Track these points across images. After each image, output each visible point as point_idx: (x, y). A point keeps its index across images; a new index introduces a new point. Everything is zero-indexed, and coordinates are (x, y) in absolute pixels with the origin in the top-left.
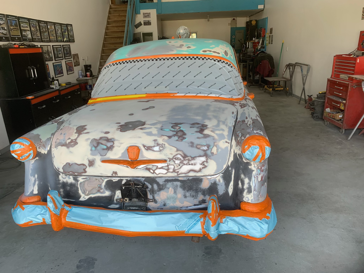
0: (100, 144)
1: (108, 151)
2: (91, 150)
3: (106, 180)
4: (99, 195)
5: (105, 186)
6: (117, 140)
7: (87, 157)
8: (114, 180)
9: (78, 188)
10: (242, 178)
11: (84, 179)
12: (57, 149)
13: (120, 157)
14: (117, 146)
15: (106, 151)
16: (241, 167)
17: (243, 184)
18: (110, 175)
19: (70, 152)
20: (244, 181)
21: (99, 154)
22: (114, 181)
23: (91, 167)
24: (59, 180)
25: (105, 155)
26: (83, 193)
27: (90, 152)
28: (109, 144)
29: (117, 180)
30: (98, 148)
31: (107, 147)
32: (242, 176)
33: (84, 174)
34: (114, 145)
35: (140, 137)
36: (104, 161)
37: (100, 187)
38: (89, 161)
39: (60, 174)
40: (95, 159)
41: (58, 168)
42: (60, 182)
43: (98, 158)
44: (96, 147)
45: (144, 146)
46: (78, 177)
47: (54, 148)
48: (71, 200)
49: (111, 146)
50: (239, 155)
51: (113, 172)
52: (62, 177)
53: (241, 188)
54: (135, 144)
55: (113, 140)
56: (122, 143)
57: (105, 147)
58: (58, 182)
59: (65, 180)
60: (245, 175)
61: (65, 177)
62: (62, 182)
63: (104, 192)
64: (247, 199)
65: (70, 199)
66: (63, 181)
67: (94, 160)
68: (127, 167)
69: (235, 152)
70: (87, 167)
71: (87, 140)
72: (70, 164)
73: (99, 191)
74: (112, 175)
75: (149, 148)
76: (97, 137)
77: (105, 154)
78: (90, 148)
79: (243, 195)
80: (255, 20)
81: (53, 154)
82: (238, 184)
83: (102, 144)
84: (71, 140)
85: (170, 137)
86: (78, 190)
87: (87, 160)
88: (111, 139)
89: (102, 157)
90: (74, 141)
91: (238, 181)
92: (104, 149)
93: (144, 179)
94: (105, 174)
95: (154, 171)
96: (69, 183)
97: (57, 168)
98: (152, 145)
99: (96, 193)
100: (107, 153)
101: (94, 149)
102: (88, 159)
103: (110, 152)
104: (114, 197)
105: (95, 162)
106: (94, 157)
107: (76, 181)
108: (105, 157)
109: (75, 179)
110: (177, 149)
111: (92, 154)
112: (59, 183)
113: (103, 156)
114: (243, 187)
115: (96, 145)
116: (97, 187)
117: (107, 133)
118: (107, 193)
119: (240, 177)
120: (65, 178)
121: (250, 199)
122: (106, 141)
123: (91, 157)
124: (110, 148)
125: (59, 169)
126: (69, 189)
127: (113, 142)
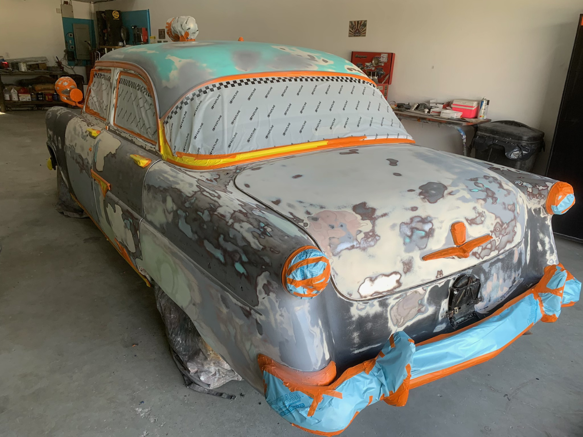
0: (415, 230)
1: (428, 239)
2: (404, 243)
3: (429, 289)
4: (420, 317)
5: (428, 299)
6: (435, 218)
7: (399, 259)
8: (440, 284)
9: (387, 319)
10: (541, 238)
11: (397, 298)
12: (339, 257)
13: (444, 245)
14: (438, 228)
15: (425, 240)
16: (538, 224)
17: (543, 244)
18: (434, 278)
19: (370, 256)
20: (544, 241)
21: (417, 247)
22: (440, 286)
23: (408, 273)
24: (351, 317)
25: (425, 248)
26: (394, 325)
27: (403, 248)
28: (427, 227)
29: (443, 284)
30: (414, 237)
31: (426, 232)
32: (541, 235)
33: (398, 290)
34: (433, 227)
35: (458, 207)
36: (424, 258)
37: (421, 305)
38: (404, 263)
39: (352, 305)
40: (412, 257)
41: (348, 294)
42: (354, 319)
43: (416, 255)
44: (410, 237)
45: (467, 220)
46: (387, 299)
47: (333, 257)
48: (373, 346)
49: (430, 229)
50: (535, 210)
51: (438, 271)
52: (357, 308)
53: (542, 250)
54: (457, 218)
55: (429, 219)
56: (442, 222)
57: (423, 234)
58: (348, 321)
59: (363, 313)
60: (543, 233)
61: (364, 307)
62: (359, 319)
63: (426, 310)
64: (551, 262)
65: (371, 345)
66: (359, 315)
67: (410, 260)
68: (453, 258)
69: (529, 207)
70: (401, 275)
71: (393, 226)
72: (373, 279)
73: (419, 311)
74: (437, 277)
75: (472, 222)
76: (407, 219)
77: (425, 246)
78: (401, 241)
79: (546, 259)
80: (118, 11)
81: (333, 269)
82: (537, 247)
83: (418, 229)
84: (365, 233)
85: (485, 200)
86: (388, 323)
87: (401, 262)
88: (426, 218)
89: (422, 251)
90: (371, 234)
91: (537, 244)
92: (422, 238)
93: (471, 271)
94: (427, 280)
95: (479, 255)
96: (371, 316)
97: (345, 294)
98: (474, 217)
99: (416, 315)
100: (427, 242)
101: (408, 240)
102: (402, 260)
103: (430, 239)
104: (439, 313)
105: (413, 262)
106: (411, 254)
107: (383, 308)
108: (425, 250)
109: (384, 304)
110: (496, 216)
111: (407, 251)
112: (352, 323)
113: (423, 249)
114: (544, 249)
115: (409, 233)
116: (417, 305)
117: (414, 209)
118: (431, 310)
119: (539, 237)
120: (364, 309)
121: (554, 260)
122: (421, 223)
123: (406, 256)
124: (429, 234)
125: (351, 295)
126: (370, 327)
127: (430, 222)
